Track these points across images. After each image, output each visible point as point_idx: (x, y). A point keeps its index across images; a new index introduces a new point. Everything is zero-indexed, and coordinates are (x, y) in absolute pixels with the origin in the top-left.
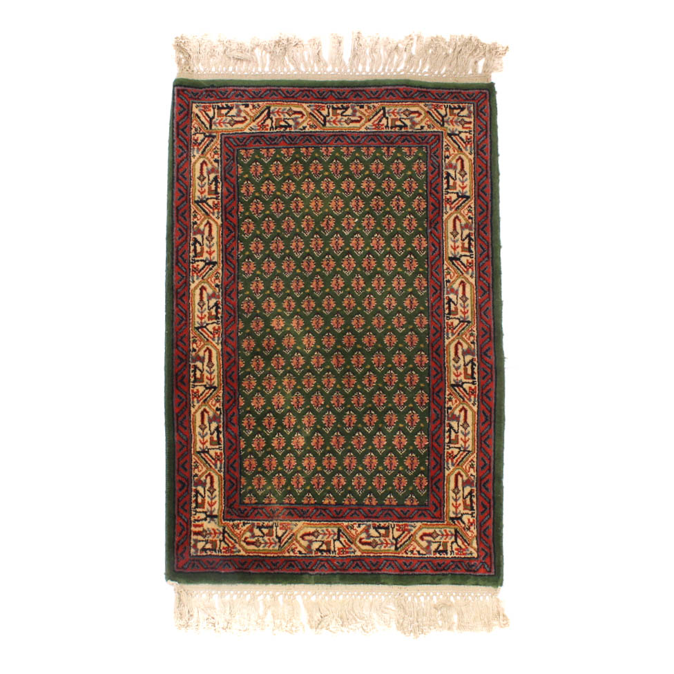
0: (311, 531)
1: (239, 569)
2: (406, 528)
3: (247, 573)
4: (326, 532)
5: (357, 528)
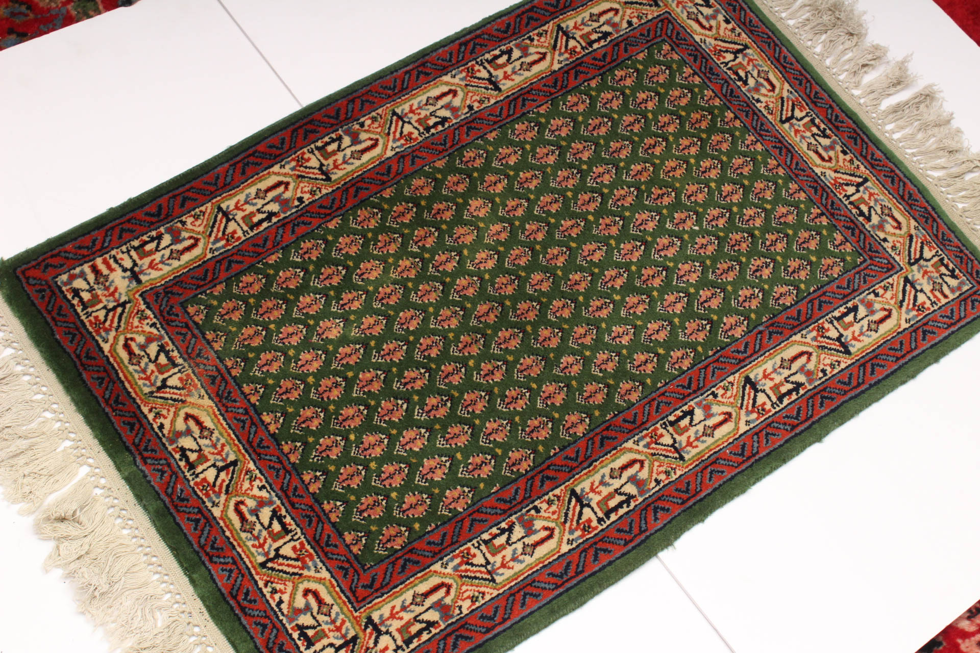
0: (205, 424)
1: (78, 357)
2: (307, 559)
3: (78, 370)
4: (219, 446)
5: (255, 486)
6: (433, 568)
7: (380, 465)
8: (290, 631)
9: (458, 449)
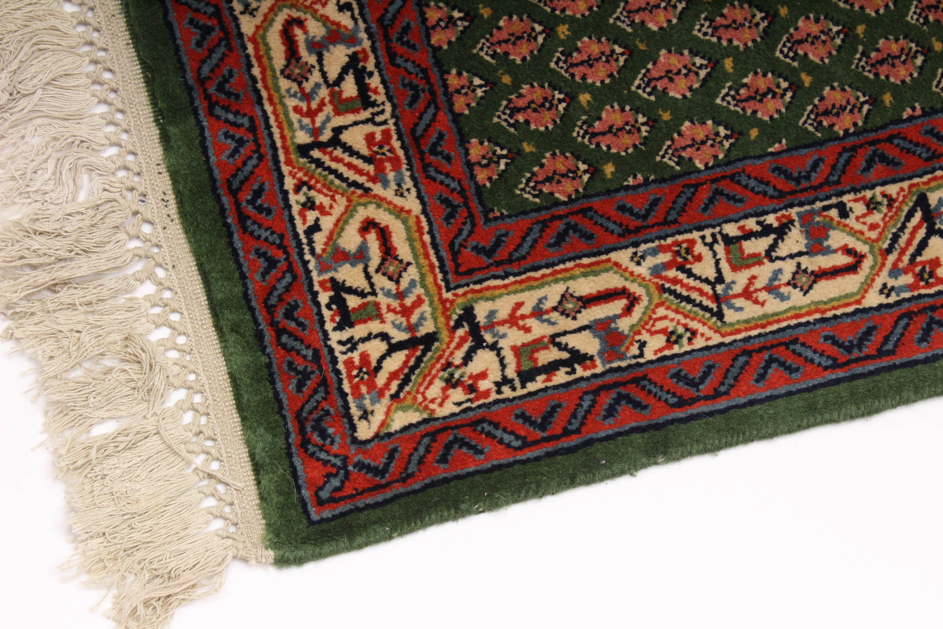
2: (388, 166)
6: (614, 256)
7: (576, 35)
8: (317, 287)
9: (732, 51)
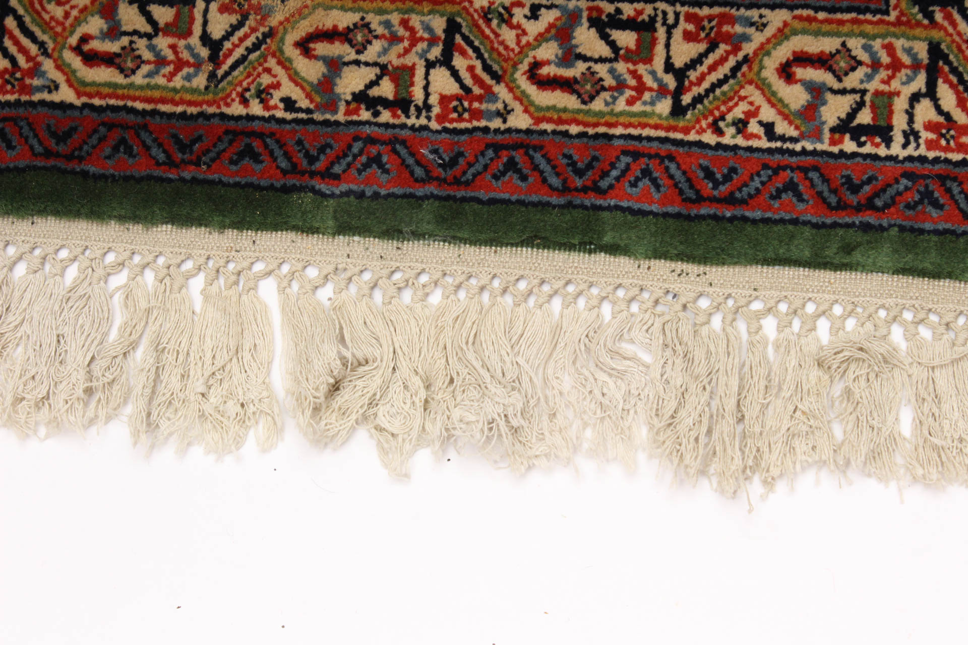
0: (341, 26)
1: (48, 153)
2: (726, 28)
3: (73, 172)
4: (401, 32)
5: (523, 21)
8: (835, 149)
